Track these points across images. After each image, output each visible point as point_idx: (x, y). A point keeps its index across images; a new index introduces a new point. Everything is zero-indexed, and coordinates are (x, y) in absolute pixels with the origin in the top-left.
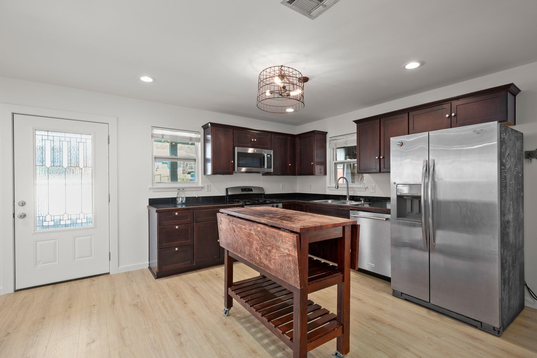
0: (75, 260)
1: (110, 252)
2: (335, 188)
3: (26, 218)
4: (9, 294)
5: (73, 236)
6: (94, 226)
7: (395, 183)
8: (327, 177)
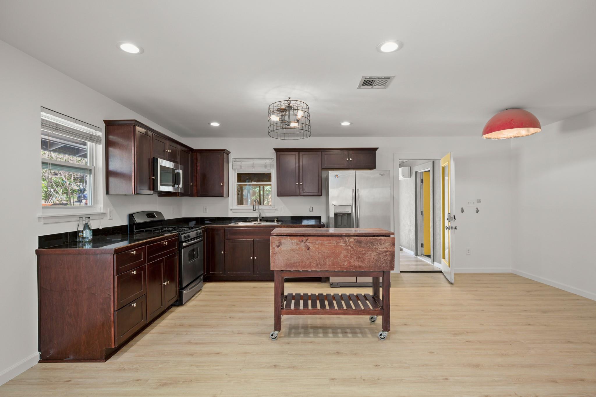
2: (253, 210)
7: (333, 204)
8: (229, 199)
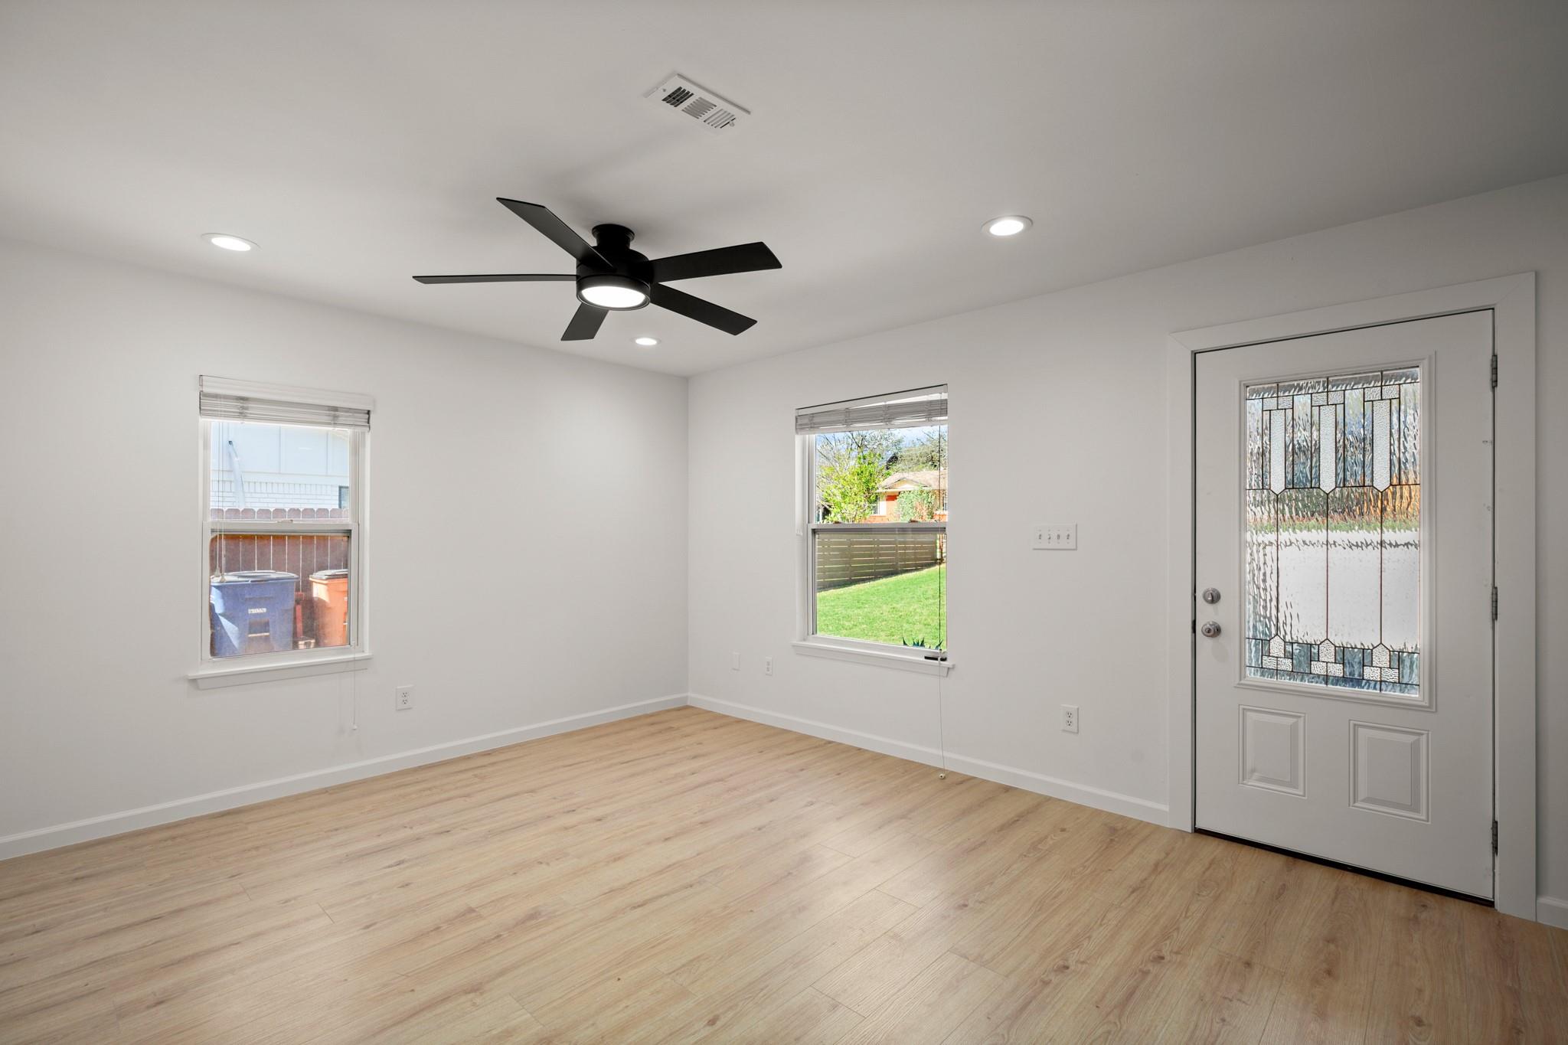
0: (1356, 804)
1: (1497, 819)
3: (1221, 639)
4: (1182, 833)
5: (1350, 720)
6: (1426, 703)
